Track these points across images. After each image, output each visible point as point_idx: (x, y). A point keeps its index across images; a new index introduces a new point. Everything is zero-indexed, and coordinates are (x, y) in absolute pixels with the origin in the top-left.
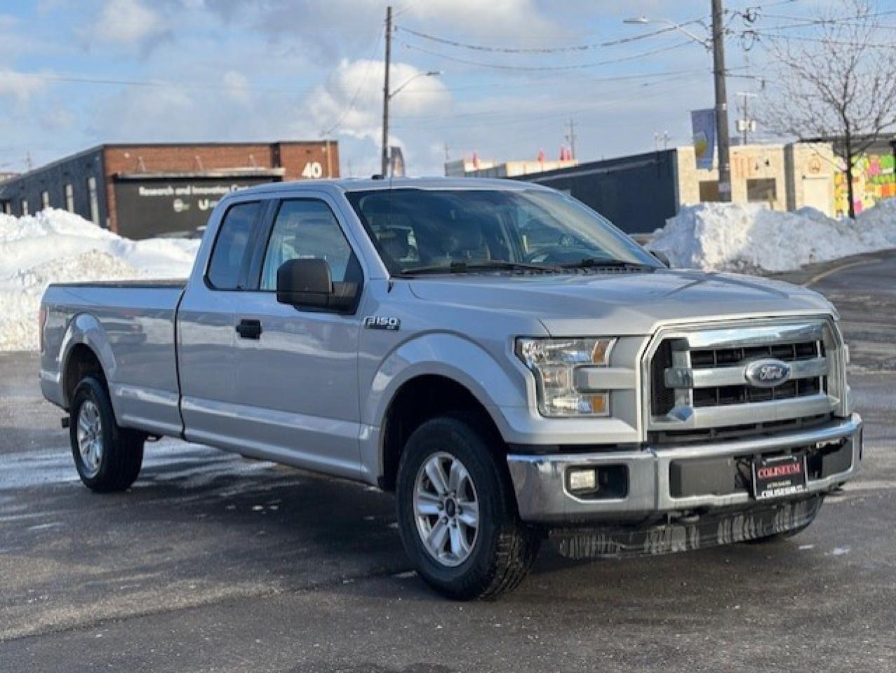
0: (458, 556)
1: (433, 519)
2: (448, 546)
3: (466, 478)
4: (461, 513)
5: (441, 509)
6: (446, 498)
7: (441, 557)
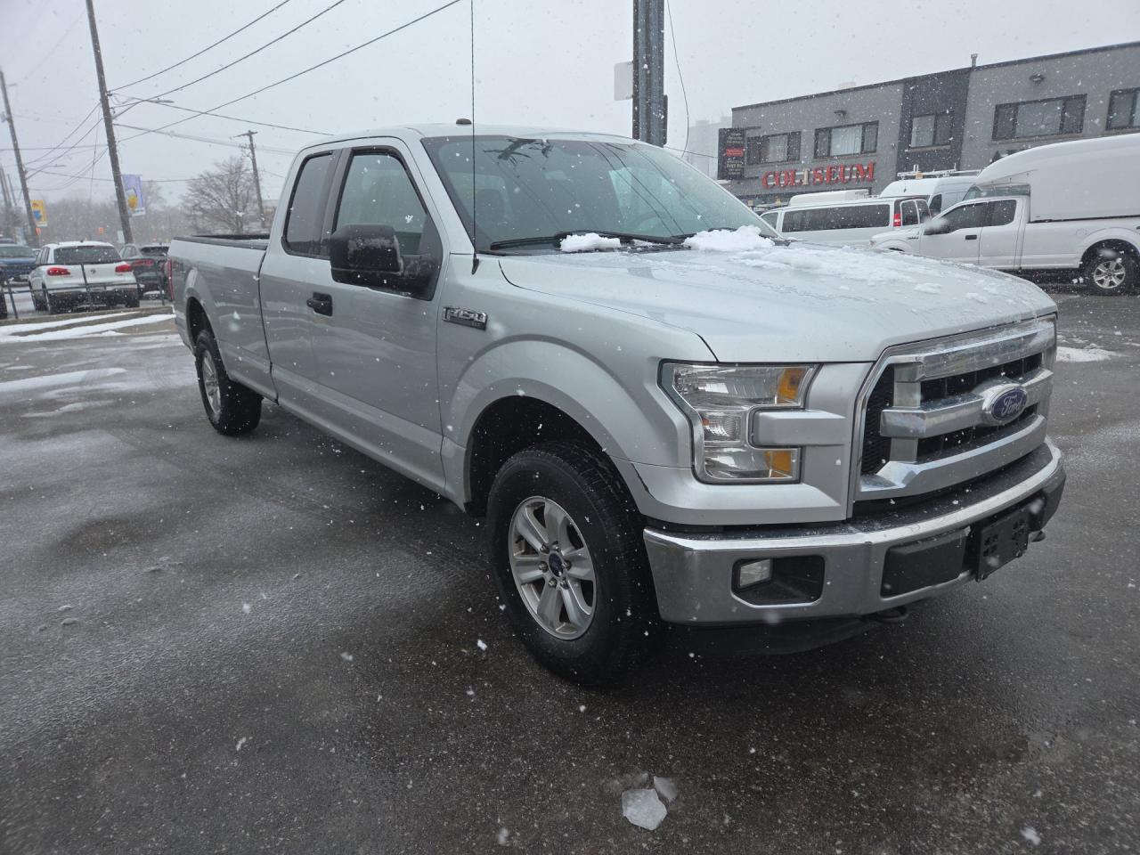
0: (579, 624)
1: (538, 584)
2: (564, 616)
3: (565, 518)
4: (569, 568)
5: (545, 570)
6: (548, 555)
7: (558, 632)
